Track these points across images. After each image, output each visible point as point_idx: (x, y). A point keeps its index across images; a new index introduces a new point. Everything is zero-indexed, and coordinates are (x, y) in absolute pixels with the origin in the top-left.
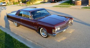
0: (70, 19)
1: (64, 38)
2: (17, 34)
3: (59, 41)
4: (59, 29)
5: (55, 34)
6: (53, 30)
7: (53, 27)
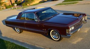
0: (83, 16)
1: (80, 39)
2: (22, 41)
3: (75, 43)
4: (73, 28)
5: (70, 34)
6: (67, 30)
7: (66, 26)
